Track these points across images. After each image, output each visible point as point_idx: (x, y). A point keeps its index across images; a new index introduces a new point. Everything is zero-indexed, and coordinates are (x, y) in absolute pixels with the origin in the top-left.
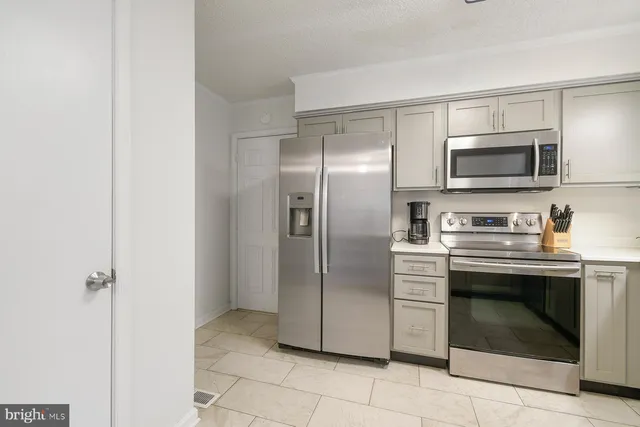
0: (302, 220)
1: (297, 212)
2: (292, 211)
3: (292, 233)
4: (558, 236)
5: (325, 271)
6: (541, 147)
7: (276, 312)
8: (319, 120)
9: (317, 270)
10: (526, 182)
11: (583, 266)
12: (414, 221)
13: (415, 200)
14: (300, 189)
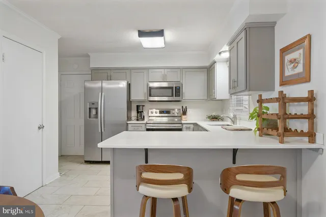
0: (94, 112)
1: (92, 109)
2: (90, 109)
3: (90, 117)
4: (183, 117)
5: (103, 131)
6: (175, 87)
7: (83, 155)
8: (101, 71)
9: (100, 131)
10: (171, 98)
11: (182, 125)
12: (138, 112)
13: (138, 104)
14: (93, 100)
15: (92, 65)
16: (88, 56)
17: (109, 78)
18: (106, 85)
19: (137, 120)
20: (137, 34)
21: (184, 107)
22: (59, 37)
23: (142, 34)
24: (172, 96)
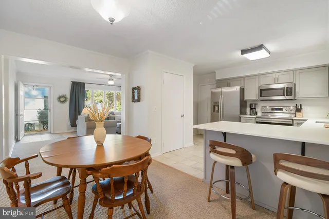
0: (217, 108)
2: (214, 106)
3: (214, 111)
4: (297, 113)
6: (287, 88)
10: (281, 98)
11: (293, 121)
12: (251, 109)
13: (251, 103)
14: (216, 101)
15: (217, 78)
16: (215, 72)
17: (228, 85)
18: (225, 90)
19: (250, 115)
20: (240, 52)
21: (299, 105)
22: (193, 65)
23: (244, 52)
24: (284, 95)
